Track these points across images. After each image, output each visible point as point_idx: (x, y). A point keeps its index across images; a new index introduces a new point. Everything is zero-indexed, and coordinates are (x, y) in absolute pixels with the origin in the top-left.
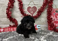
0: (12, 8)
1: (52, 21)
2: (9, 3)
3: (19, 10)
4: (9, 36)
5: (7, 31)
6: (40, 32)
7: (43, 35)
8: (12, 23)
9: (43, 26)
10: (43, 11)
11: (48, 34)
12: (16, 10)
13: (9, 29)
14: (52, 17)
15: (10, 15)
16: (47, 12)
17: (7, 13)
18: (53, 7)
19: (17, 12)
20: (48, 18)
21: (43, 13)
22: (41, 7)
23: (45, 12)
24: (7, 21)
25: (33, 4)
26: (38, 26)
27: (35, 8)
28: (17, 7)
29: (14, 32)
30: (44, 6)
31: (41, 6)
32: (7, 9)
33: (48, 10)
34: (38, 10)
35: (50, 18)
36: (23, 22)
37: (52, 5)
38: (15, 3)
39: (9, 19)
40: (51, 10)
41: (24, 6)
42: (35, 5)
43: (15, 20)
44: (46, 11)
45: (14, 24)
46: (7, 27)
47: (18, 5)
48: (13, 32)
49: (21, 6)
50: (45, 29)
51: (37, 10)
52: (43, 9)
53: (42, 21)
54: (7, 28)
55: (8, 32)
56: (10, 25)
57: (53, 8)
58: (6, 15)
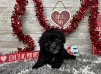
1: (99, 37)
3: (35, 19)
5: (15, 60)
9: (83, 47)
10: (81, 19)
12: (30, 19)
14: (98, 29)
15: (19, 28)
16: (88, 22)
17: (13, 25)
18: (98, 11)
19: (32, 22)
21: (81, 23)
22: (77, 12)
23: (84, 21)
24: (12, 40)
25: (62, 6)
26: (74, 49)
27: (66, 14)
28: (32, 12)
31: (78, 9)
32: (13, 17)
33: (90, 17)
34: (72, 18)
35: (94, 31)
36: (44, 41)
37: (97, 8)
39: (16, 36)
40: (97, 18)
42: (65, 8)
43: (28, 37)
44: (86, 19)
45: (27, 46)
46: (14, 53)
47: (34, 9)
49: (39, 11)
50: (86, 53)
52: (81, 16)
54: (12, 54)
55: (16, 62)
57: (99, 13)
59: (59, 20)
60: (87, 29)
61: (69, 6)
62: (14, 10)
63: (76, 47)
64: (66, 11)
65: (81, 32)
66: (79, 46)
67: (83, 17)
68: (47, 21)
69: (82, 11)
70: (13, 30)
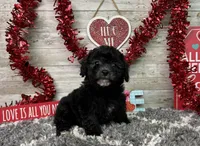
0: (29, 25)
1: (188, 73)
2: (16, 8)
3: (57, 35)
4: (21, 138)
6: (145, 119)
7: (155, 130)
8: (31, 85)
9: (156, 92)
10: (151, 37)
11: (176, 125)
12: (46, 36)
13: (19, 111)
14: (187, 57)
15: (23, 55)
16: (166, 42)
17: (9, 49)
19: (50, 43)
20: (171, 64)
21: (153, 45)
22: (144, 22)
23: (158, 40)
24: (10, 79)
26: (137, 97)
27: (120, 25)
29: (42, 122)
30: (157, 16)
31: (145, 15)
32: (10, 31)
33: (170, 31)
34: (133, 34)
35: (178, 61)
37: (186, 14)
38: (40, 8)
39: (17, 71)
40: (184, 33)
41: (76, 20)
42: (119, 12)
43: (43, 73)
44: (162, 35)
45: (40, 91)
46: (14, 104)
47: (53, 14)
48: (36, 121)
49: (64, 20)
50: (161, 105)
51: (131, 34)
52: (151, 30)
53: (148, 75)
55: (16, 123)
56: (23, 96)
57: (189, 23)
58: (8, 55)
59: (107, 37)
60: (165, 58)
61: (128, 7)
62: (11, 17)
63: (140, 93)
64: (121, 19)
65: (153, 62)
66: (146, 91)
67: (156, 33)
68: (81, 39)
69: (155, 20)
70: (11, 58)
